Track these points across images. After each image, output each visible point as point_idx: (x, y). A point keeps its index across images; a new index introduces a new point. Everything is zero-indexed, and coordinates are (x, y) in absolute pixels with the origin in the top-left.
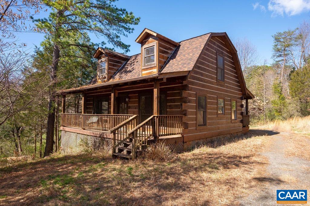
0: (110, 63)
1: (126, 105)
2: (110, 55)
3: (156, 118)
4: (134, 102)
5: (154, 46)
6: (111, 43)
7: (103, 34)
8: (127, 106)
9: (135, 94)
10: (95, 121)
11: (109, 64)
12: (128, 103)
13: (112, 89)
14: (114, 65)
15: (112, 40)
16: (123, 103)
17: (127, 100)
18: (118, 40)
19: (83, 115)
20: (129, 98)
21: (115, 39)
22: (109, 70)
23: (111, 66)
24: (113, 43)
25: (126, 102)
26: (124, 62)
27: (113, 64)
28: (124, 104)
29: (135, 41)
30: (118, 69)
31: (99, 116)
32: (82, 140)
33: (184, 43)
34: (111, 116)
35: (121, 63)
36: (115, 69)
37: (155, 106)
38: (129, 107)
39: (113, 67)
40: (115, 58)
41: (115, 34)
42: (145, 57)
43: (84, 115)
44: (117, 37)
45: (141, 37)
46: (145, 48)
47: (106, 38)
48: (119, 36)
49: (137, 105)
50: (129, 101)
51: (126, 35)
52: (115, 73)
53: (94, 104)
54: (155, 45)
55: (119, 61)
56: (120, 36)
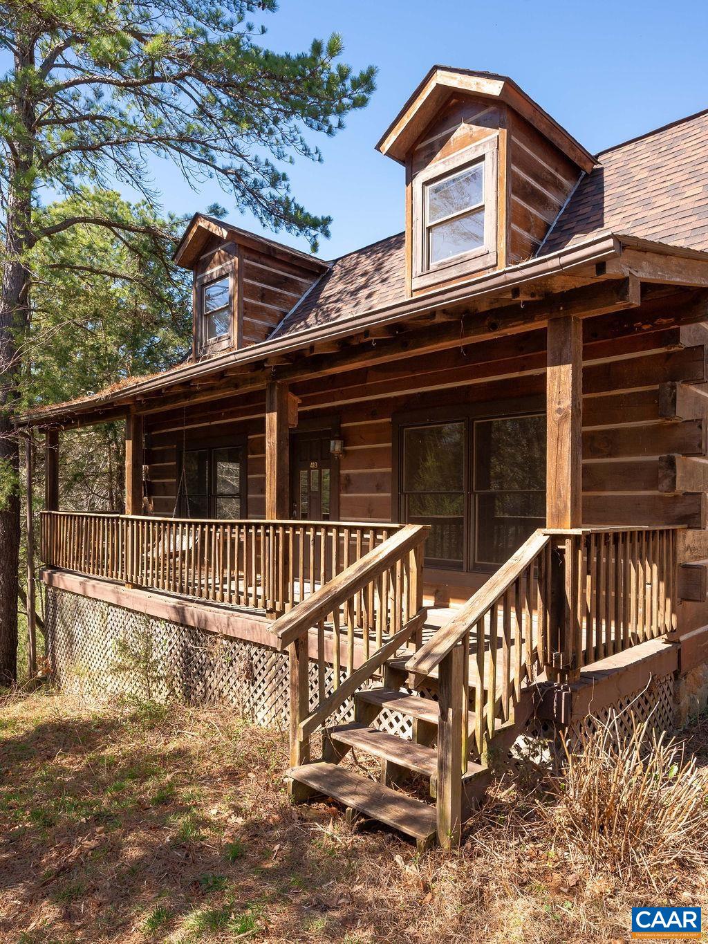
0: (250, 285)
1: (327, 471)
2: (247, 249)
3: (567, 547)
4: (371, 458)
5: (482, 158)
6: (248, 209)
7: (213, 170)
8: (336, 477)
9: (374, 415)
10: (185, 548)
11: (244, 290)
12: (339, 460)
13: (271, 386)
14: (264, 296)
15: (251, 194)
16: (312, 465)
17: (336, 446)
18: (280, 193)
19: (128, 520)
20: (345, 439)
21: (265, 192)
22: (245, 314)
23: (252, 297)
24: (259, 209)
25: (327, 459)
26: (309, 285)
27: (264, 289)
28: (320, 468)
29: (378, 148)
30: (285, 314)
31: (203, 525)
32: (124, 647)
33: (616, 155)
34: (267, 526)
35: (297, 288)
36: (271, 314)
37: (558, 469)
38: (341, 484)
39: (260, 303)
40: (269, 262)
41: (267, 164)
42: (429, 229)
43: (133, 520)
44: (276, 179)
45: (406, 120)
46: (426, 183)
47: (226, 188)
48: (284, 175)
49: (390, 470)
50: (345, 452)
51: (313, 151)
52: (271, 330)
53: (180, 471)
54: (488, 150)
55: (287, 278)
56: (289, 176)
